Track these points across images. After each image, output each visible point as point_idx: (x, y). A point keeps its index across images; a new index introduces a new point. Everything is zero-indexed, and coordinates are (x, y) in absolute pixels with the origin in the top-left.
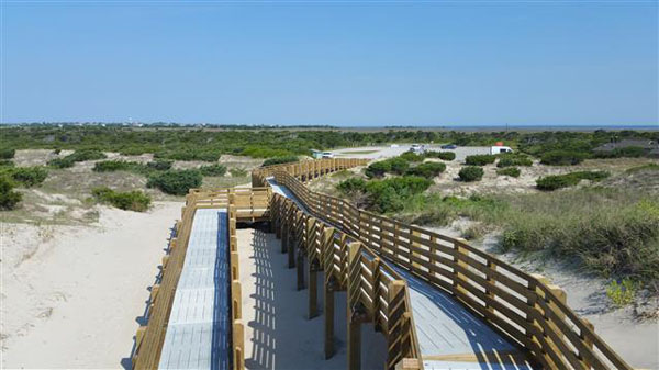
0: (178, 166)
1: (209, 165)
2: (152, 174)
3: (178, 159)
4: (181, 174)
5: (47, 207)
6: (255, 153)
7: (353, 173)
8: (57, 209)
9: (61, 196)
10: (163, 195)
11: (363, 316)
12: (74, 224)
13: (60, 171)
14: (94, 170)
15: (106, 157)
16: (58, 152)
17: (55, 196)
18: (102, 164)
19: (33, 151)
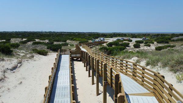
0: (55, 43)
1: (64, 43)
2: (48, 45)
3: (55, 41)
4: (56, 45)
5: (20, 54)
6: (76, 40)
7: (103, 45)
8: (23, 54)
9: (23, 51)
10: (51, 51)
11: (107, 83)
12: (27, 59)
13: (23, 44)
14: (32, 44)
15: (36, 41)
16: (22, 39)
17: (22, 51)
18: (34, 42)
19: (15, 39)
